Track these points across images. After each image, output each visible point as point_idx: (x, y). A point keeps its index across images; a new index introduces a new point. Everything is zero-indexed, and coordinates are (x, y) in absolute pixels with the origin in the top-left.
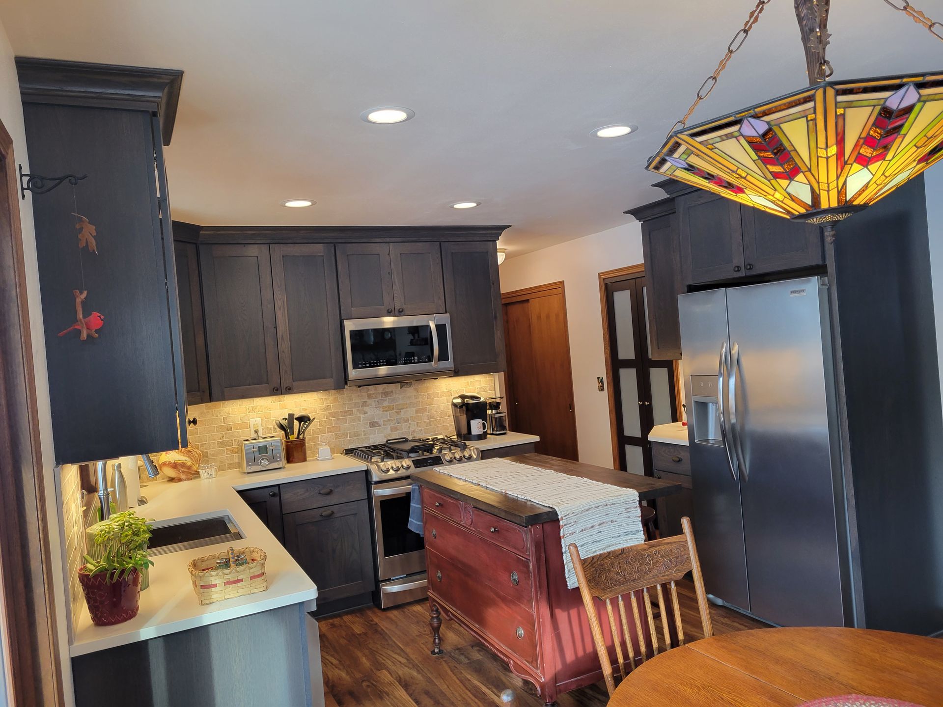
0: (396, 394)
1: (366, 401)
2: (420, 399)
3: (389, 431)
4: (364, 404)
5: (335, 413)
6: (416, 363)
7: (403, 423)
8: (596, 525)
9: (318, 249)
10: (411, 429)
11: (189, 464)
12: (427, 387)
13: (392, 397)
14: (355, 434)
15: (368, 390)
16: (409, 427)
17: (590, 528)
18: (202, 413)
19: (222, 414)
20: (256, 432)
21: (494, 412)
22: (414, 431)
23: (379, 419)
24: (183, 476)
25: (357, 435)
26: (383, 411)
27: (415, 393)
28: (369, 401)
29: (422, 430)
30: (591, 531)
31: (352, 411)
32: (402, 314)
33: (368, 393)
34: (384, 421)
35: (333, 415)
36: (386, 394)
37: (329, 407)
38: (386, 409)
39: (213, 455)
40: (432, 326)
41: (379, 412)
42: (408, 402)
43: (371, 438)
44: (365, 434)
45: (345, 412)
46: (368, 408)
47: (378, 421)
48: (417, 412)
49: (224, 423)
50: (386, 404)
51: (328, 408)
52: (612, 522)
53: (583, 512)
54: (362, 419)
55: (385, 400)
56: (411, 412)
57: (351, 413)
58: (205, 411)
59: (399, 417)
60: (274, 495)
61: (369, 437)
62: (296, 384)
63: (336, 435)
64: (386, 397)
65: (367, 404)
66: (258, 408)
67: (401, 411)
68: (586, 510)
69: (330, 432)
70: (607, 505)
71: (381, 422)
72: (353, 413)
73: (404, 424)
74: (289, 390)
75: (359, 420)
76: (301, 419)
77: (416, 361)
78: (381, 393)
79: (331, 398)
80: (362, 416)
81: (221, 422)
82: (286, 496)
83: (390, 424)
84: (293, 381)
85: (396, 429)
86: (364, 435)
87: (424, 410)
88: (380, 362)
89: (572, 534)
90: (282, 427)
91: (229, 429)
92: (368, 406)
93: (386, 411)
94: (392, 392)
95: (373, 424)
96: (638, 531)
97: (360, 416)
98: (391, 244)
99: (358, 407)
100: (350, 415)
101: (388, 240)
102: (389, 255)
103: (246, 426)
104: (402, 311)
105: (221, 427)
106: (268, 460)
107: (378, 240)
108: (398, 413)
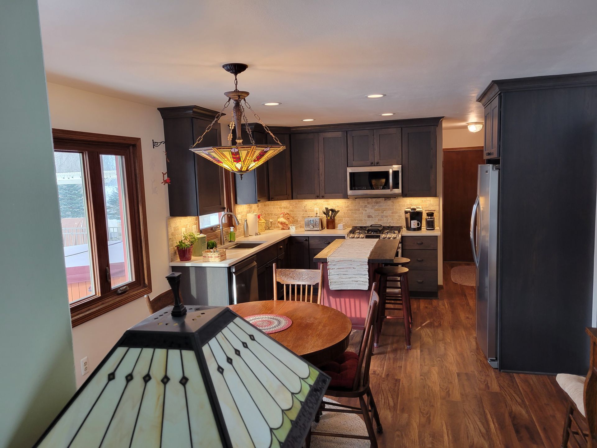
0: (382, 203)
2: (395, 207)
3: (377, 221)
4: (366, 206)
5: (352, 209)
6: (382, 189)
8: (345, 268)
9: (339, 134)
10: (389, 221)
11: (287, 223)
12: (399, 201)
13: (380, 205)
14: (360, 220)
16: (388, 220)
17: (342, 268)
18: (296, 204)
19: (304, 205)
20: (317, 214)
21: (429, 217)
22: (390, 222)
23: (373, 214)
24: (285, 228)
25: (361, 220)
26: (375, 211)
27: (392, 204)
29: (394, 222)
30: (342, 270)
32: (378, 165)
33: (368, 201)
34: (375, 216)
35: (351, 210)
36: (377, 203)
39: (300, 221)
40: (391, 171)
41: (373, 211)
42: (388, 208)
43: (368, 223)
44: (365, 221)
45: (356, 209)
46: (367, 208)
48: (392, 213)
49: (305, 209)
50: (376, 207)
51: (348, 207)
52: (354, 268)
53: (339, 261)
54: (364, 213)
55: (376, 206)
56: (389, 213)
57: (359, 210)
58: (298, 203)
59: (382, 214)
60: (306, 240)
62: (326, 195)
63: (351, 219)
64: (377, 204)
65: (367, 206)
66: (318, 203)
67: (384, 212)
68: (341, 261)
69: (349, 218)
70: (351, 261)
71: (373, 216)
73: (385, 218)
74: (323, 197)
75: (363, 214)
76: (333, 210)
77: (381, 188)
78: (375, 202)
79: (350, 202)
81: (303, 208)
82: (311, 242)
83: (378, 218)
85: (381, 220)
87: (396, 213)
88: (363, 188)
89: (333, 269)
90: (324, 213)
91: (306, 211)
93: (376, 211)
94: (380, 202)
95: (369, 217)
96: (366, 274)
98: (375, 131)
99: (363, 207)
100: (358, 211)
101: (373, 128)
102: (373, 135)
103: (313, 211)
104: (378, 163)
105: (303, 210)
106: (313, 226)
107: (368, 128)
108: (382, 212)
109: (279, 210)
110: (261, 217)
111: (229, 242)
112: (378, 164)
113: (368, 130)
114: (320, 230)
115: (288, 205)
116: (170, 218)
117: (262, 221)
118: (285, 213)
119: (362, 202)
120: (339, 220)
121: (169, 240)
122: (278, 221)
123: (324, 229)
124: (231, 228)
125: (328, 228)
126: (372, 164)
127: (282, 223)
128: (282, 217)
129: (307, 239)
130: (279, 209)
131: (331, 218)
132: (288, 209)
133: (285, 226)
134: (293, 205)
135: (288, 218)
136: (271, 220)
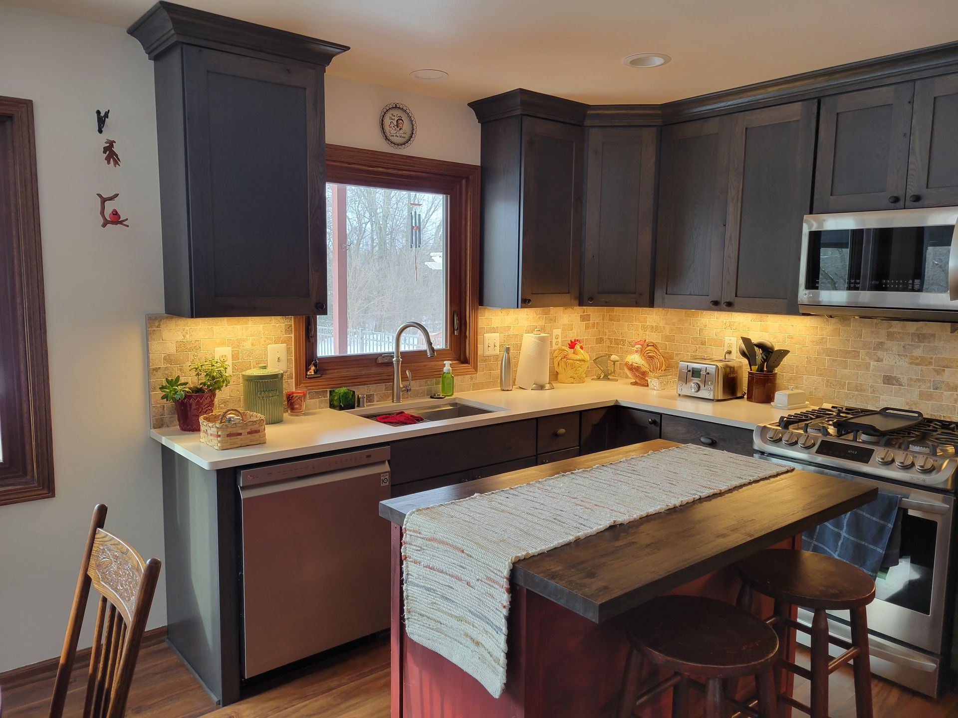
1: (884, 343)
3: (915, 396)
4: (880, 346)
5: (832, 350)
7: (945, 391)
8: (446, 573)
11: (646, 370)
13: (931, 344)
14: (857, 386)
15: (890, 327)
17: (439, 571)
19: (699, 325)
23: (901, 374)
24: (638, 381)
25: (859, 389)
26: (911, 363)
28: (889, 344)
31: (859, 352)
32: (917, 204)
33: (889, 330)
34: (911, 379)
35: (829, 352)
36: (921, 337)
37: (825, 340)
38: (917, 361)
41: (904, 363)
43: (883, 400)
45: (848, 352)
46: (885, 353)
47: (899, 376)
49: (700, 336)
50: (918, 353)
51: (821, 341)
52: (468, 584)
54: (872, 367)
55: (919, 347)
57: (856, 355)
58: (684, 318)
59: (938, 378)
60: (654, 422)
61: (880, 397)
62: (738, 300)
63: (828, 381)
64: (920, 342)
65: (885, 347)
66: (736, 324)
67: (944, 370)
69: (821, 375)
70: (463, 552)
71: (904, 379)
72: (859, 356)
73: (945, 393)
75: (868, 368)
78: (913, 334)
80: (873, 363)
81: (697, 333)
82: (667, 429)
83: (919, 387)
84: (736, 296)
85: (930, 397)
86: (871, 393)
89: (416, 562)
91: (703, 343)
92: (886, 350)
93: (917, 364)
95: (889, 380)
97: (870, 363)
98: (919, 83)
99: (869, 349)
100: (854, 357)
101: (915, 76)
102: (911, 102)
103: (720, 344)
104: (917, 198)
105: (695, 339)
106: (699, 387)
107: (894, 80)
108: (938, 372)
109: (641, 332)
110: (578, 347)
111: (431, 397)
112: (917, 201)
113: (892, 88)
114: (718, 401)
115: (662, 324)
116: (167, 318)
117: (578, 357)
118: (647, 341)
119: (869, 333)
120: (791, 378)
121: (150, 371)
122: (627, 360)
123: (742, 397)
124: (445, 362)
125: (750, 399)
126: (896, 202)
127: (633, 369)
128: (637, 352)
129: (658, 420)
130: (640, 330)
131: (761, 369)
132: (661, 332)
133: (640, 378)
134: (674, 324)
135: (650, 357)
136: (614, 357)
